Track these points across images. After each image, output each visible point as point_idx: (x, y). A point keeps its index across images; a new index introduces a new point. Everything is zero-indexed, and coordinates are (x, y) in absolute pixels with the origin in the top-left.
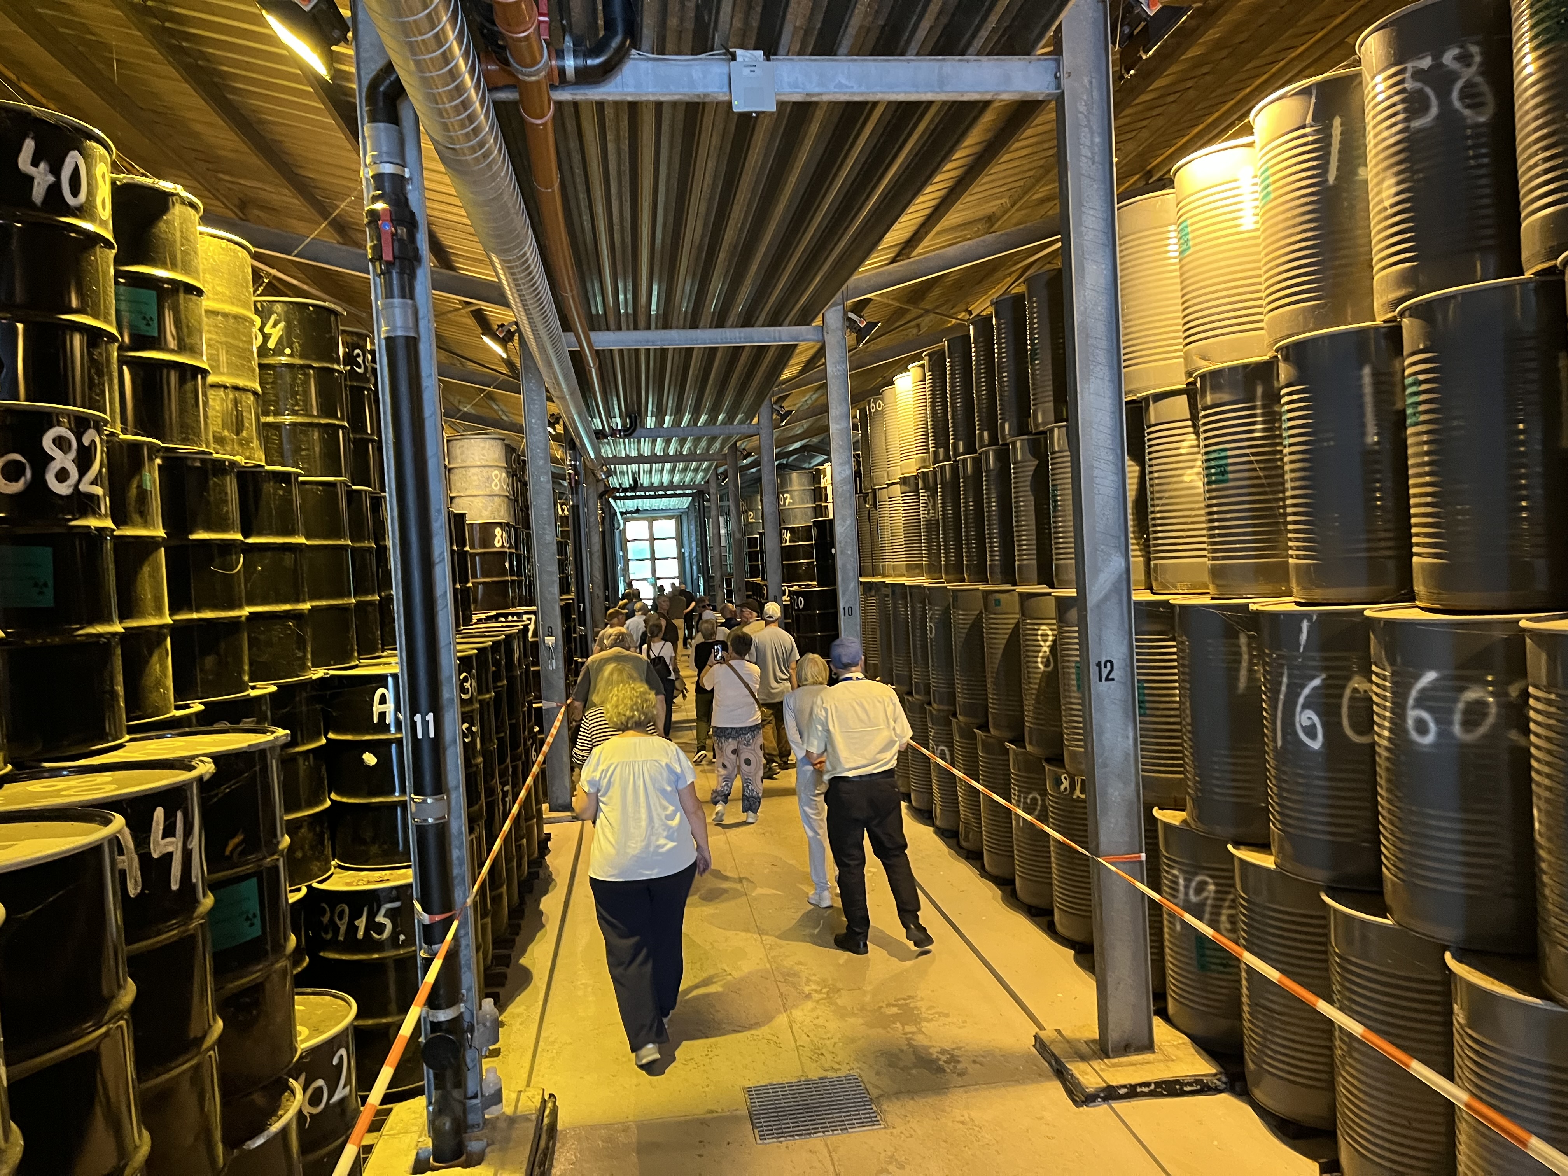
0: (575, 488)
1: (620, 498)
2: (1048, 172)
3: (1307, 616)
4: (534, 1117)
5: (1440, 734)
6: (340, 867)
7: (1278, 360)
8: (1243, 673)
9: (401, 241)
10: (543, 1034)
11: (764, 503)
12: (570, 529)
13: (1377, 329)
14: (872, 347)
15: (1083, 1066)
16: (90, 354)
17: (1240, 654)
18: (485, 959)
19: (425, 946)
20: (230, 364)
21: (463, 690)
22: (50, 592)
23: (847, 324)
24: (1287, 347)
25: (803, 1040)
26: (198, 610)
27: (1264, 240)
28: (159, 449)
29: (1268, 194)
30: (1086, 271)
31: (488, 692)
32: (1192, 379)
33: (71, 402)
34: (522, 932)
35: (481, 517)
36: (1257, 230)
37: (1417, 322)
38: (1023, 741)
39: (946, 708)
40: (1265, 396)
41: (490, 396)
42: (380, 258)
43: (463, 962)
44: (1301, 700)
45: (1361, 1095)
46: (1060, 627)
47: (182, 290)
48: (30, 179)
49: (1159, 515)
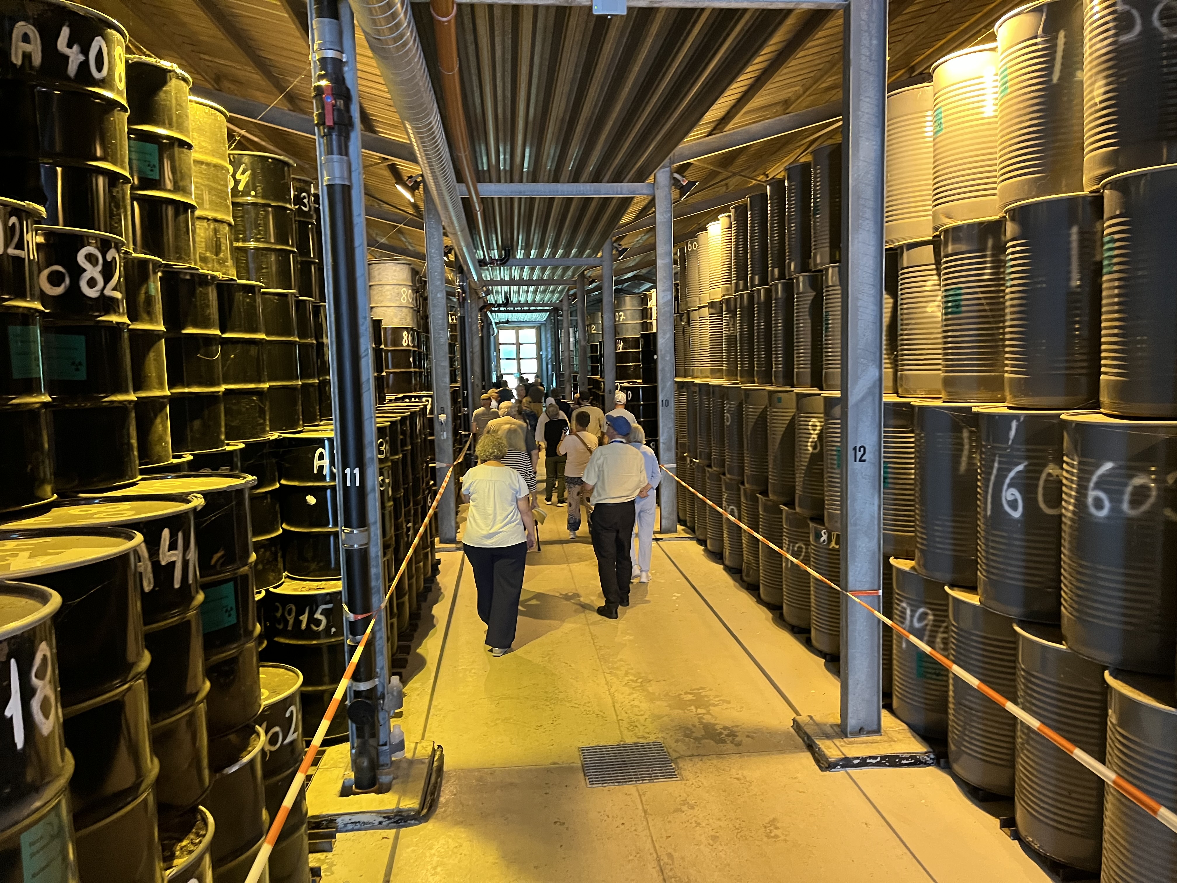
0: (462, 303)
1: (495, 312)
2: (834, 65)
3: (1017, 417)
4: (427, 761)
5: (1112, 510)
6: (288, 577)
7: (1006, 220)
8: (964, 459)
9: (339, 110)
10: (434, 703)
11: (604, 319)
12: (458, 334)
13: (1084, 197)
14: (692, 200)
15: (828, 742)
16: (110, 191)
17: (962, 445)
18: (392, 648)
19: (350, 636)
20: (211, 202)
21: (380, 452)
22: (83, 369)
23: (672, 182)
24: (1013, 210)
25: (623, 716)
26: (188, 386)
27: (1001, 125)
28: (161, 265)
29: (1006, 89)
30: (861, 146)
31: (397, 454)
32: (938, 233)
33: (96, 227)
34: (419, 630)
35: (392, 323)
36: (996, 117)
37: (1115, 193)
38: (794, 504)
39: (736, 477)
40: (994, 248)
41: (400, 231)
42: (324, 124)
43: (377, 650)
44: (1008, 481)
45: (1035, 773)
46: (826, 420)
47: (176, 144)
48: (67, 58)
49: (906, 337)
